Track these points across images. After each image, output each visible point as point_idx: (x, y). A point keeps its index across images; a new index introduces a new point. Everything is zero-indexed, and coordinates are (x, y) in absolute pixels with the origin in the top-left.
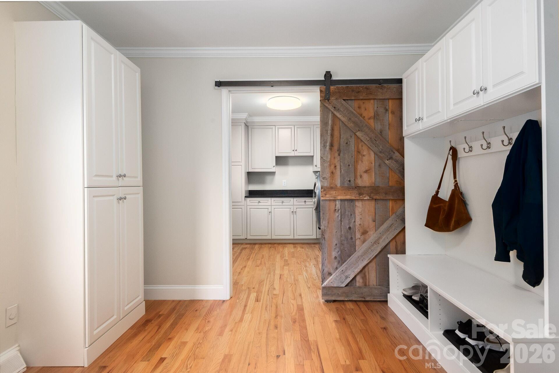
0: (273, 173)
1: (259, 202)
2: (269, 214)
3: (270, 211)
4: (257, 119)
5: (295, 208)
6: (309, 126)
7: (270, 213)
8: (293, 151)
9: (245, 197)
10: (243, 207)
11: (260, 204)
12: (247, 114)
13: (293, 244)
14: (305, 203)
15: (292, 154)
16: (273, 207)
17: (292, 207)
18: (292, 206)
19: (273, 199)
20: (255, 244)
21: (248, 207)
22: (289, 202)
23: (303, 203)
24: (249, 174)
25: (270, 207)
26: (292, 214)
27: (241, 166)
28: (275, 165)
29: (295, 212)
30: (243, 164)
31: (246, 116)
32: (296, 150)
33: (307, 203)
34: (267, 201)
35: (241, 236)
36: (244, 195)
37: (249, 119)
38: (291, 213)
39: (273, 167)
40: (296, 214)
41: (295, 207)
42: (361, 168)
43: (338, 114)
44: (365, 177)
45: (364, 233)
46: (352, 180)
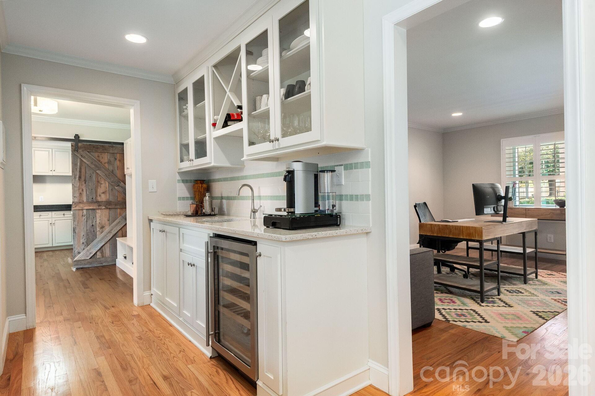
5: (53, 221)
8: (51, 171)
14: (64, 216)
15: (50, 174)
17: (50, 219)
22: (48, 215)
26: (51, 225)
32: (54, 171)
40: (54, 225)
42: (100, 191)
43: (84, 160)
44: (103, 196)
45: (102, 227)
46: (94, 198)
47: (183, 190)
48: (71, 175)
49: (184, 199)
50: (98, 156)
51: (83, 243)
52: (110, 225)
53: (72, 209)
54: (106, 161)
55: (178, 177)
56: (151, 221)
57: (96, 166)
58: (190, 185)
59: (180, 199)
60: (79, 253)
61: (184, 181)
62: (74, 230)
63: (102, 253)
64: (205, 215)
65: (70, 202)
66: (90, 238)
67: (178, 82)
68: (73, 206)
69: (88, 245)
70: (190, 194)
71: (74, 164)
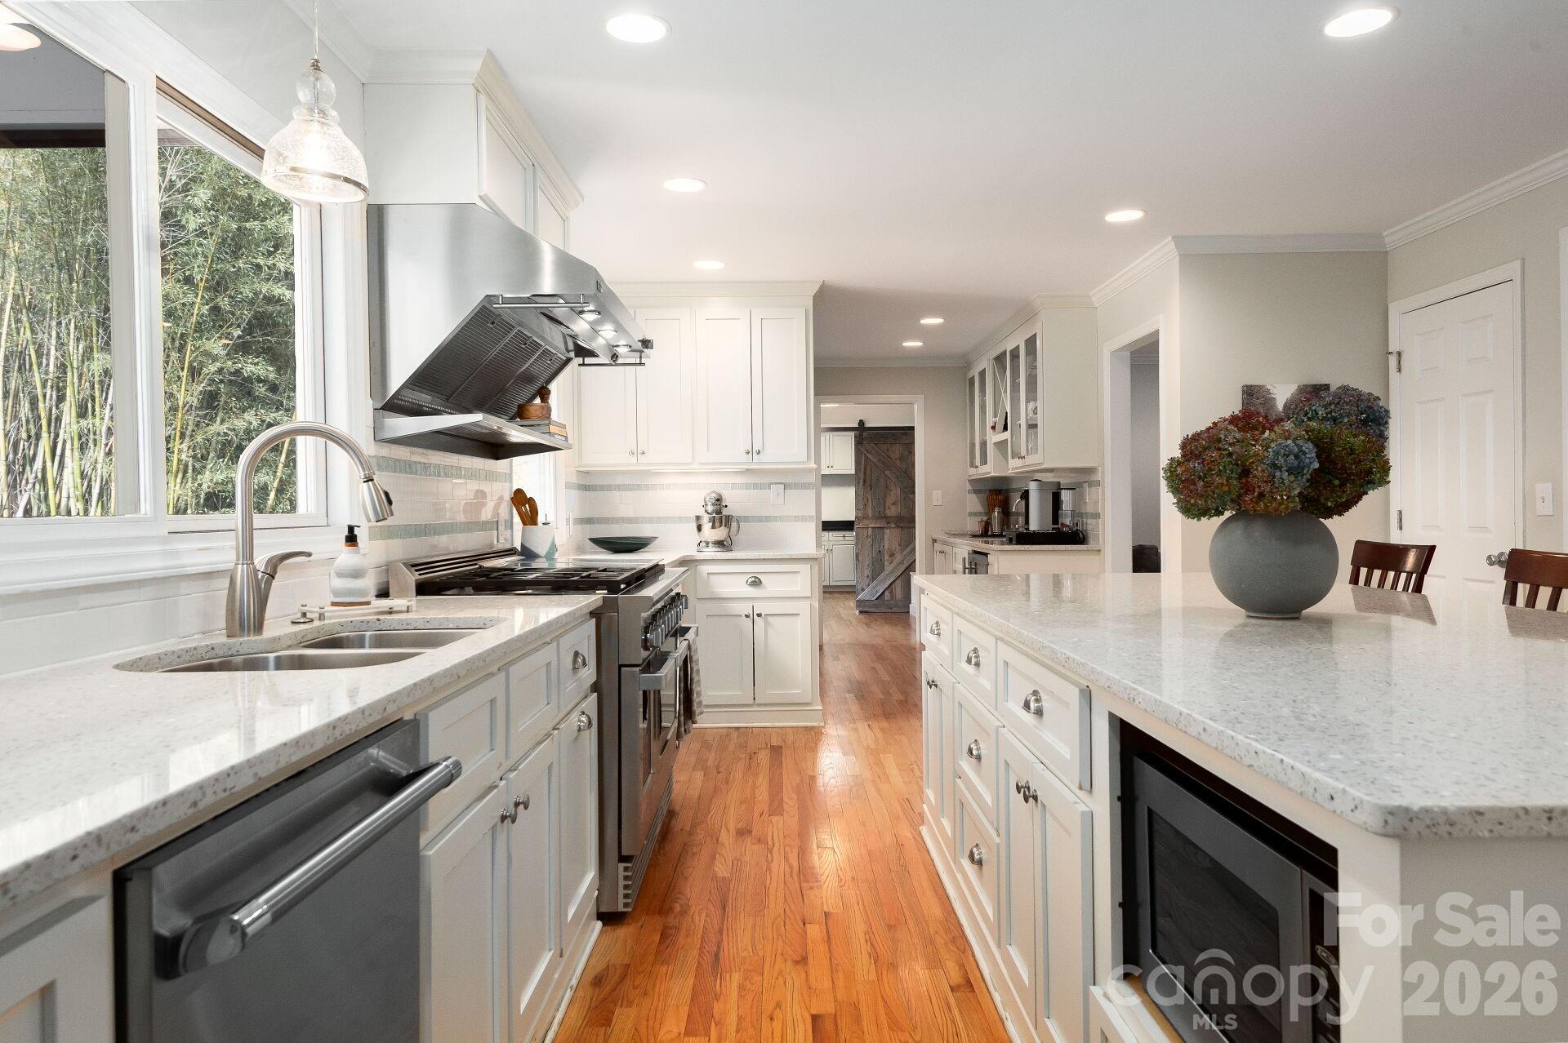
42: (889, 501)
43: (869, 456)
44: (893, 508)
45: (892, 555)
46: (882, 510)
47: (974, 503)
48: (853, 472)
49: (975, 514)
50: (887, 450)
51: (868, 576)
52: (902, 551)
53: (856, 527)
54: (898, 456)
55: (968, 487)
56: (935, 541)
57: (884, 463)
58: (984, 496)
59: (970, 514)
60: (863, 590)
61: (976, 492)
62: (857, 557)
63: (891, 592)
64: (994, 536)
65: (852, 518)
66: (876, 571)
67: (968, 366)
68: (855, 523)
69: (873, 579)
70: (984, 508)
71: (857, 462)
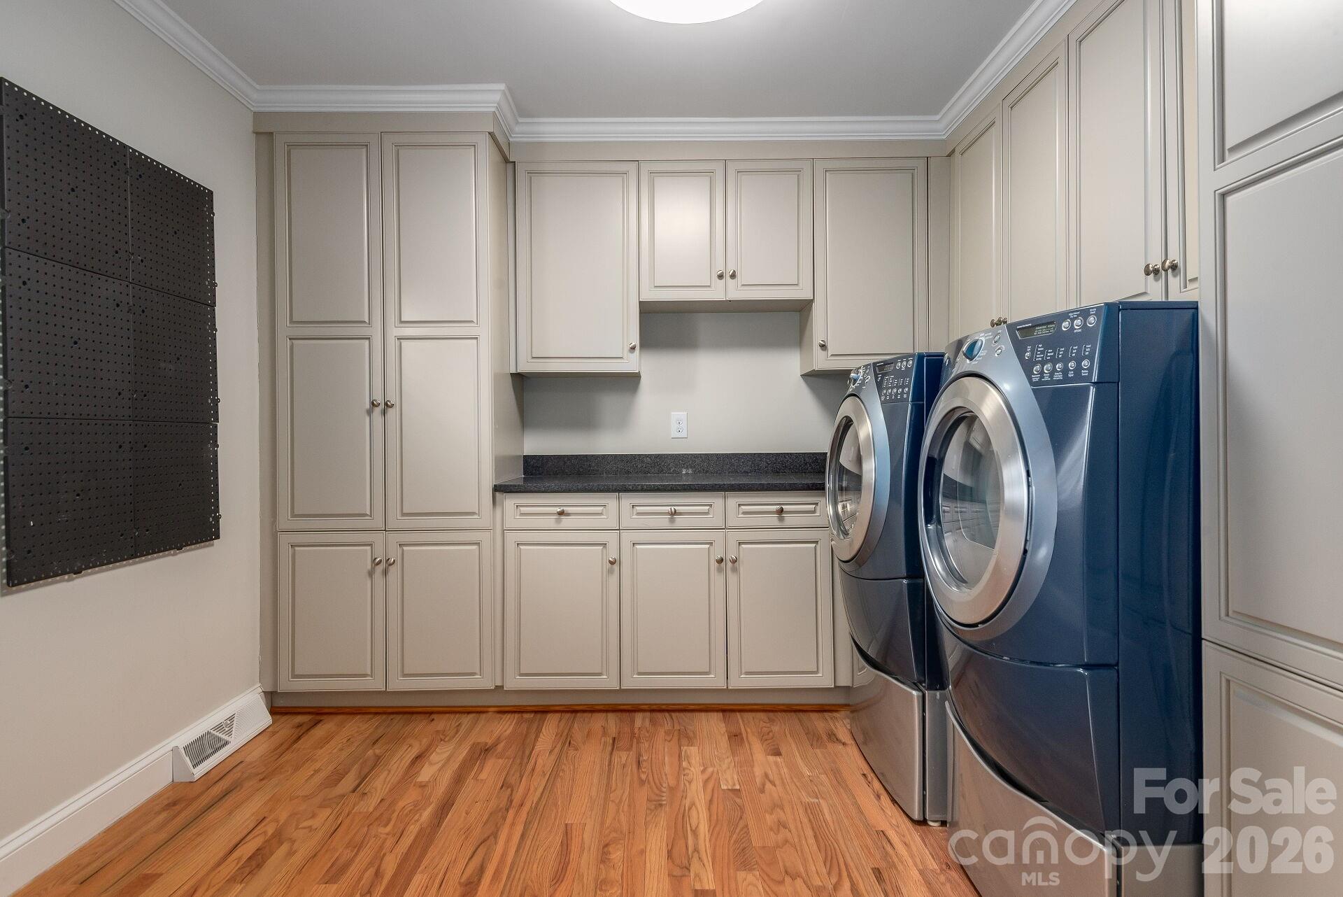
0: (629, 382)
1: (561, 513)
2: (610, 572)
3: (613, 555)
4: (555, 130)
5: (732, 544)
6: (793, 165)
7: (616, 567)
8: (721, 277)
9: (497, 489)
10: (484, 537)
11: (566, 522)
12: (502, 87)
13: (726, 710)
14: (781, 519)
15: (717, 293)
16: (627, 537)
17: (717, 536)
18: (720, 534)
19: (628, 500)
20: (543, 711)
21: (511, 538)
22: (707, 513)
23: (773, 520)
24: (522, 382)
25: (611, 538)
26: (720, 570)
27: (475, 341)
28: (635, 340)
29: (734, 561)
30: (485, 331)
31: (497, 97)
32: (733, 276)
33: (790, 520)
34: (599, 509)
35: (474, 674)
36: (488, 481)
37: (517, 129)
38: (714, 565)
39: (627, 349)
40: (735, 570)
41: (734, 537)
